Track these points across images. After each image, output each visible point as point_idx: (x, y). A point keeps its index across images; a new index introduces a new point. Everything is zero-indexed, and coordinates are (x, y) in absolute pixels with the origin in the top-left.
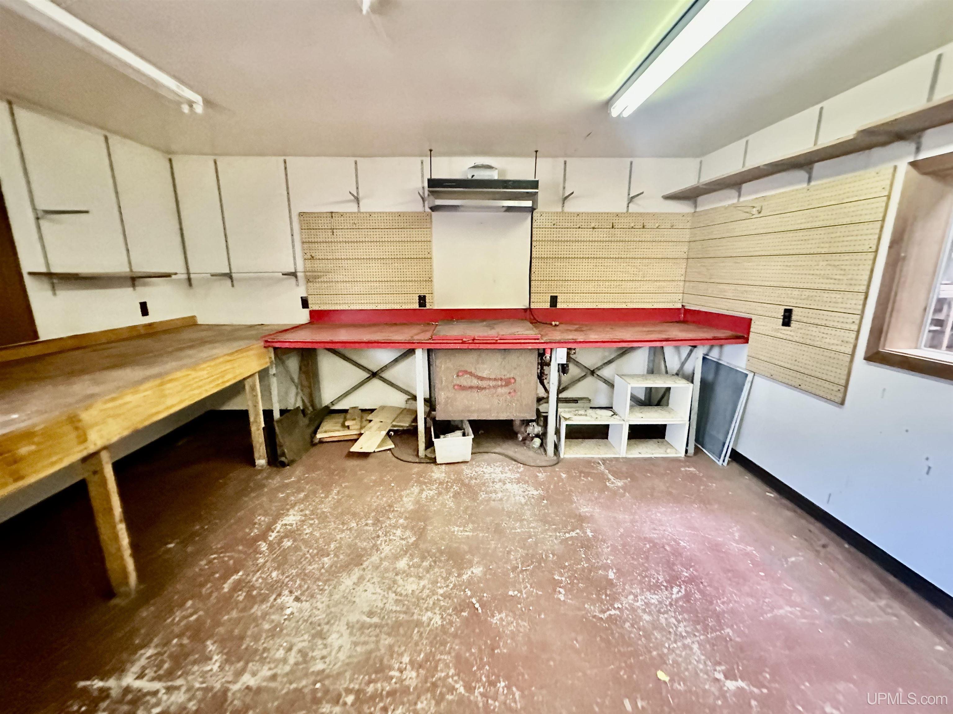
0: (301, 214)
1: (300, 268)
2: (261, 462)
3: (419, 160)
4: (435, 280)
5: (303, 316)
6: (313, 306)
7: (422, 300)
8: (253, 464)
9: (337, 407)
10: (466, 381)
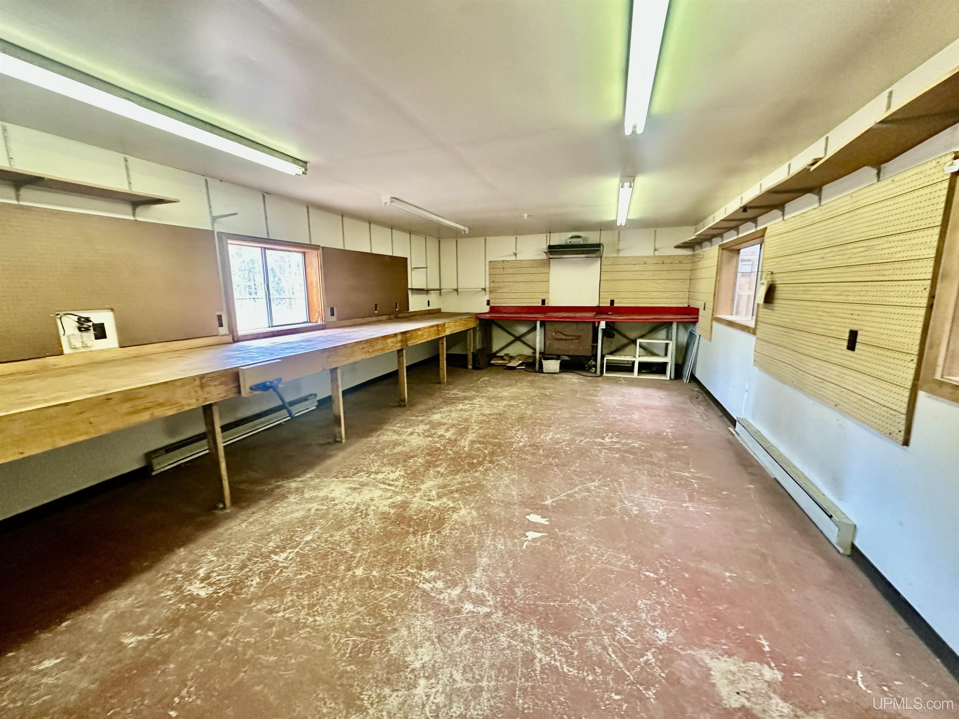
0: (490, 262)
1: (487, 286)
2: (470, 367)
3: (545, 235)
4: (550, 291)
5: (487, 309)
6: (492, 305)
7: (543, 301)
8: (467, 368)
9: (499, 354)
10: (560, 336)
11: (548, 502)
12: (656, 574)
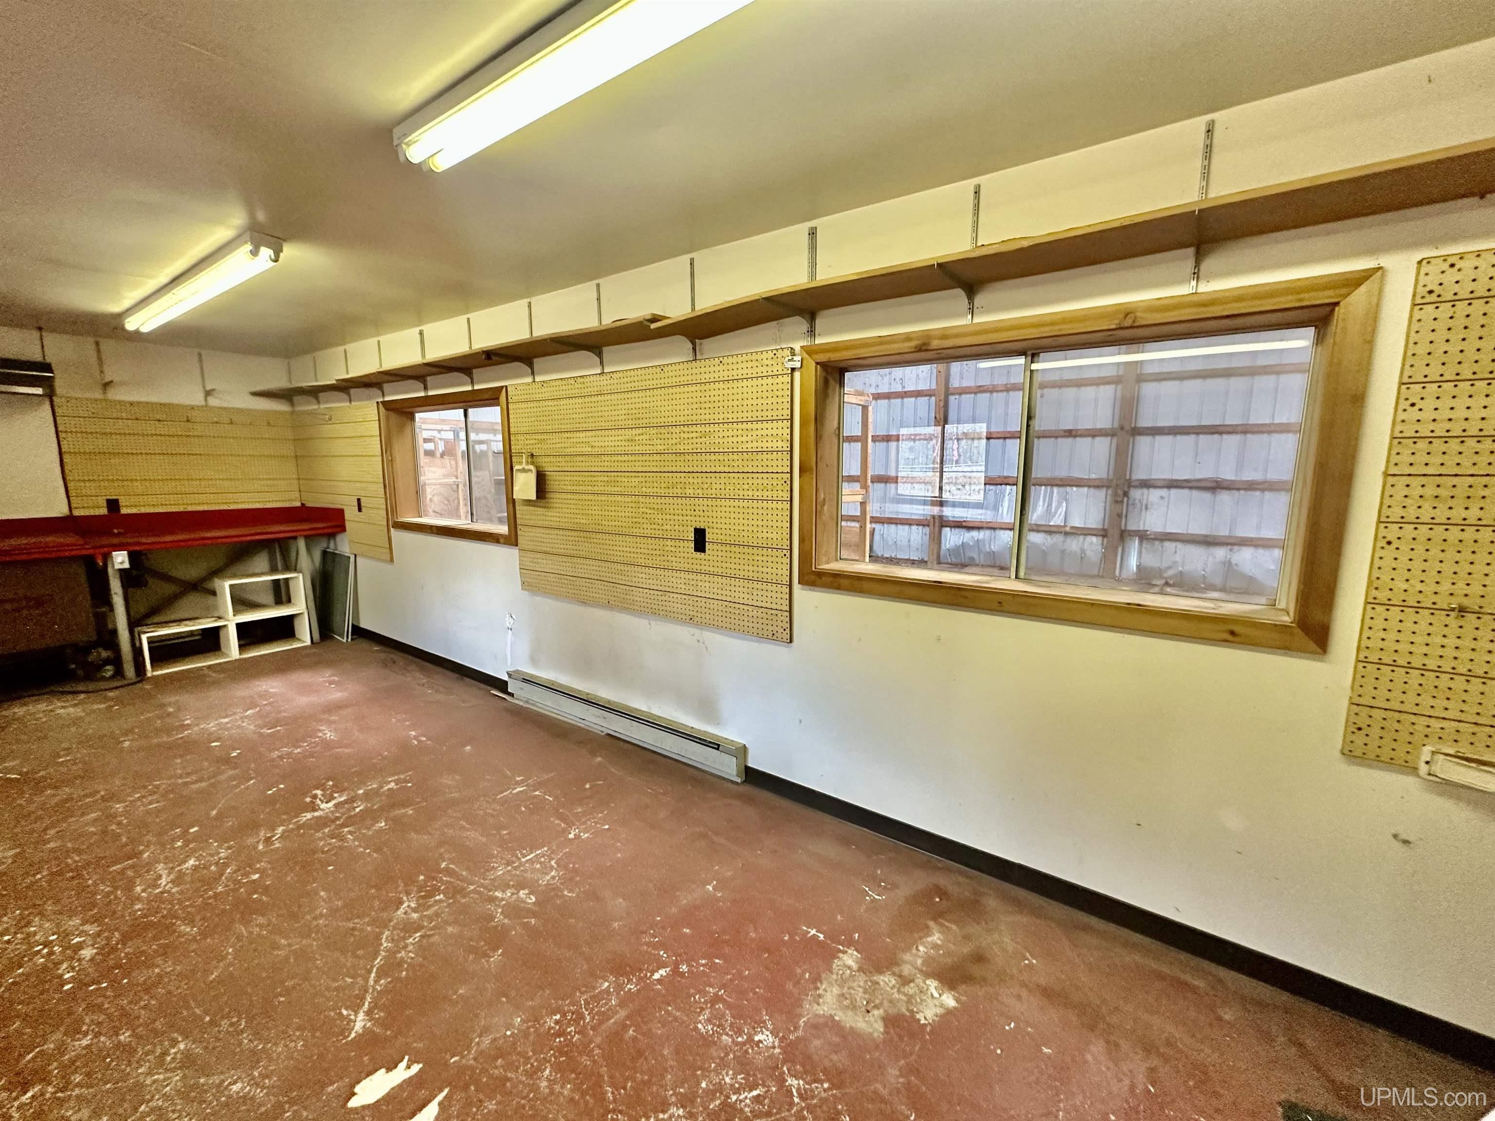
11: (360, 1023)
12: (663, 965)
